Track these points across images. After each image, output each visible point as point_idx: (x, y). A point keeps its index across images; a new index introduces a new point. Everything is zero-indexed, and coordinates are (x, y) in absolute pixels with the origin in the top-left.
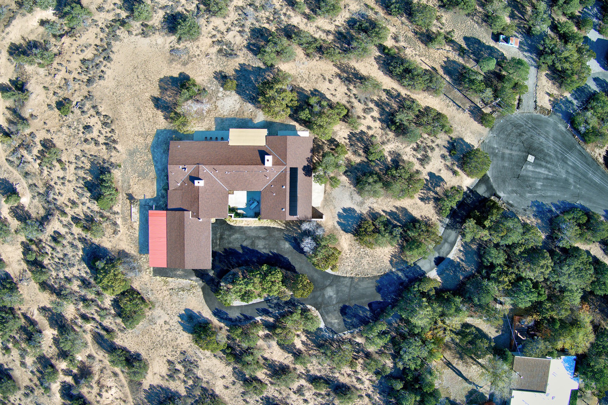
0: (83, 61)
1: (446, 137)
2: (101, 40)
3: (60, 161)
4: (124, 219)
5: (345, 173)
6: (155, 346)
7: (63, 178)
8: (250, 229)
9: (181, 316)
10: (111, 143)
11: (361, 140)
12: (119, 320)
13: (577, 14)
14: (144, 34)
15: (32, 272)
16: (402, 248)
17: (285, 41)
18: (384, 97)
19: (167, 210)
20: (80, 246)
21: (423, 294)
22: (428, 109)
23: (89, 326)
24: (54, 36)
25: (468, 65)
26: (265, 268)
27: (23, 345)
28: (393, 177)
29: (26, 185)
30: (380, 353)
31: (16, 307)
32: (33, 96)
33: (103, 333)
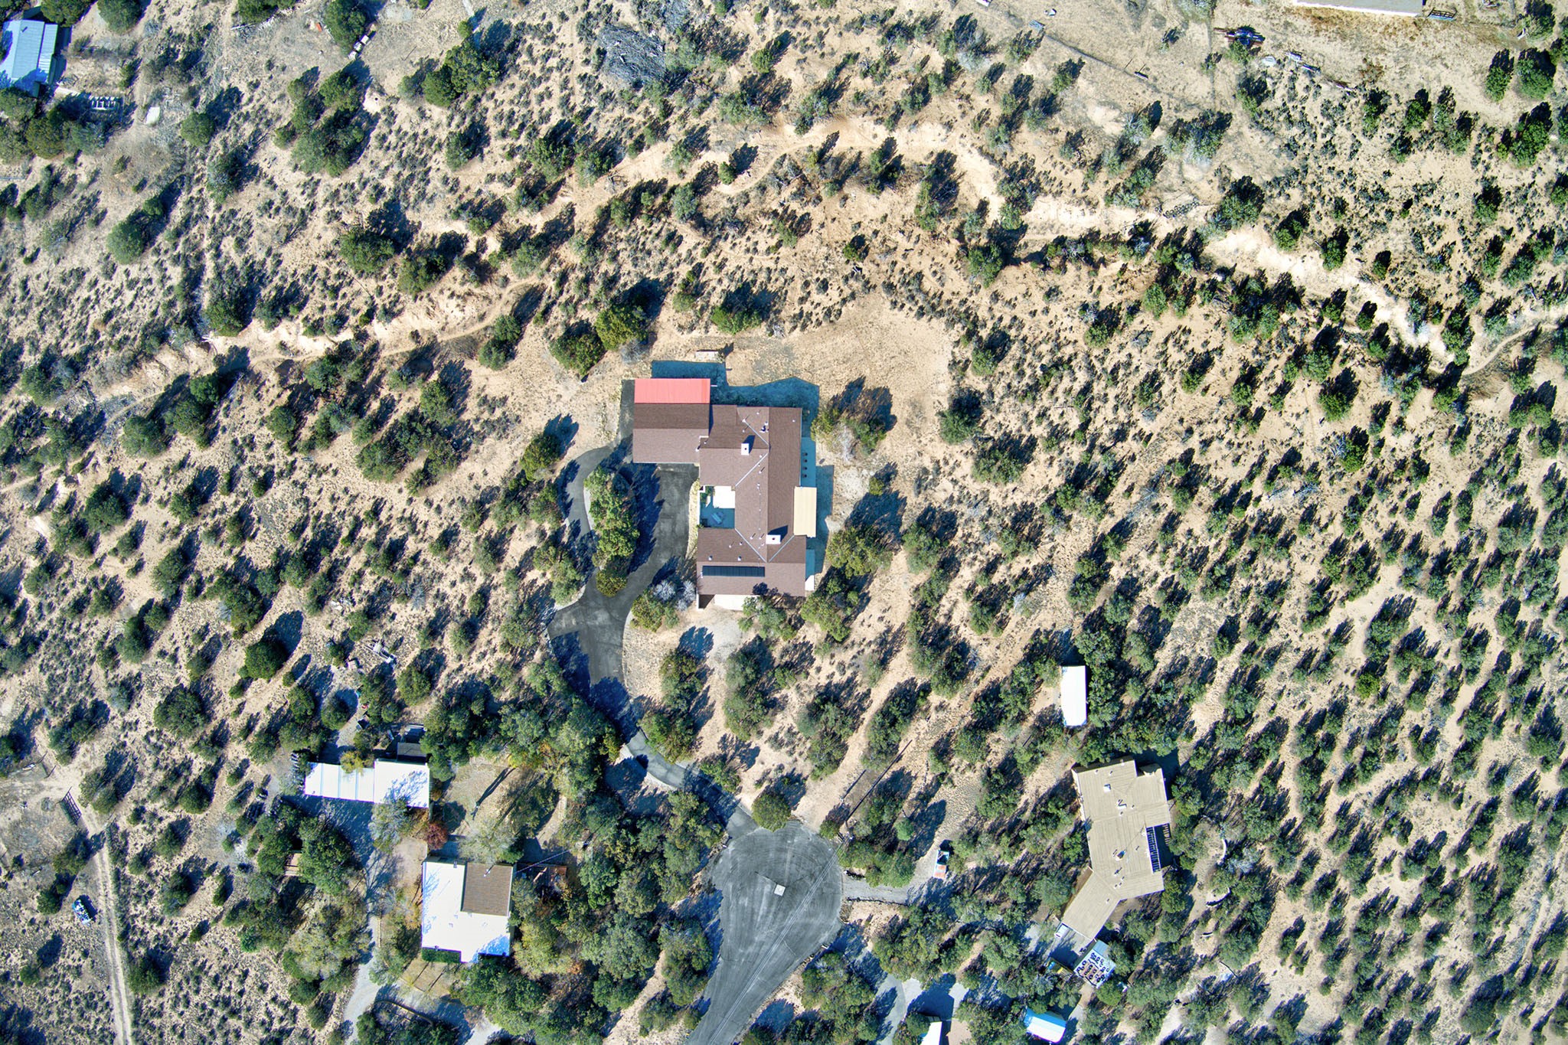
0: (919, 276)
1: (806, 772)
2: (949, 302)
3: (779, 245)
4: (698, 341)
5: (758, 637)
6: (525, 379)
7: (756, 250)
8: (686, 513)
9: (568, 418)
10: (801, 320)
11: (802, 658)
12: (560, 331)
13: (989, 969)
14: (954, 364)
15: (623, 197)
16: (660, 712)
17: (934, 561)
18: (860, 690)
19: (712, 403)
20: (662, 276)
21: (600, 739)
22: (844, 748)
23: (551, 284)
24: (962, 225)
25: (906, 805)
26: (636, 534)
27: (518, 181)
28: (753, 700)
29: (747, 187)
30: (520, 684)
31: (573, 170)
32: (874, 200)
33: (543, 305)
